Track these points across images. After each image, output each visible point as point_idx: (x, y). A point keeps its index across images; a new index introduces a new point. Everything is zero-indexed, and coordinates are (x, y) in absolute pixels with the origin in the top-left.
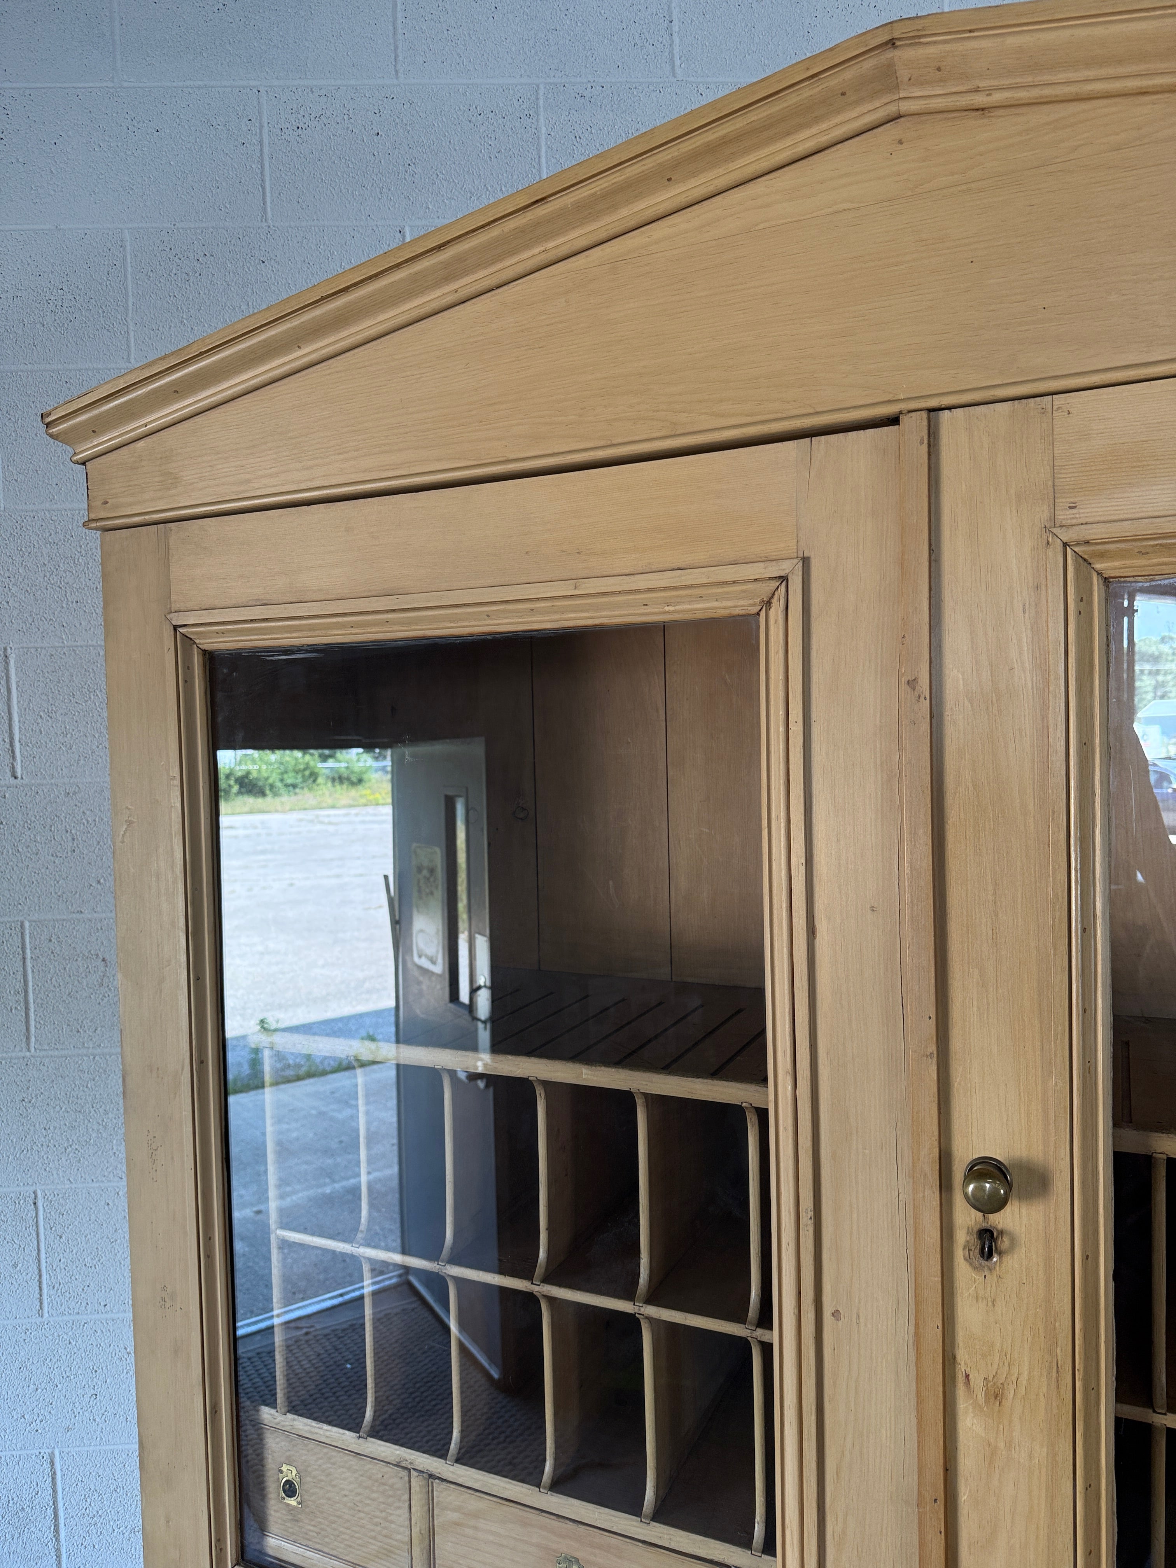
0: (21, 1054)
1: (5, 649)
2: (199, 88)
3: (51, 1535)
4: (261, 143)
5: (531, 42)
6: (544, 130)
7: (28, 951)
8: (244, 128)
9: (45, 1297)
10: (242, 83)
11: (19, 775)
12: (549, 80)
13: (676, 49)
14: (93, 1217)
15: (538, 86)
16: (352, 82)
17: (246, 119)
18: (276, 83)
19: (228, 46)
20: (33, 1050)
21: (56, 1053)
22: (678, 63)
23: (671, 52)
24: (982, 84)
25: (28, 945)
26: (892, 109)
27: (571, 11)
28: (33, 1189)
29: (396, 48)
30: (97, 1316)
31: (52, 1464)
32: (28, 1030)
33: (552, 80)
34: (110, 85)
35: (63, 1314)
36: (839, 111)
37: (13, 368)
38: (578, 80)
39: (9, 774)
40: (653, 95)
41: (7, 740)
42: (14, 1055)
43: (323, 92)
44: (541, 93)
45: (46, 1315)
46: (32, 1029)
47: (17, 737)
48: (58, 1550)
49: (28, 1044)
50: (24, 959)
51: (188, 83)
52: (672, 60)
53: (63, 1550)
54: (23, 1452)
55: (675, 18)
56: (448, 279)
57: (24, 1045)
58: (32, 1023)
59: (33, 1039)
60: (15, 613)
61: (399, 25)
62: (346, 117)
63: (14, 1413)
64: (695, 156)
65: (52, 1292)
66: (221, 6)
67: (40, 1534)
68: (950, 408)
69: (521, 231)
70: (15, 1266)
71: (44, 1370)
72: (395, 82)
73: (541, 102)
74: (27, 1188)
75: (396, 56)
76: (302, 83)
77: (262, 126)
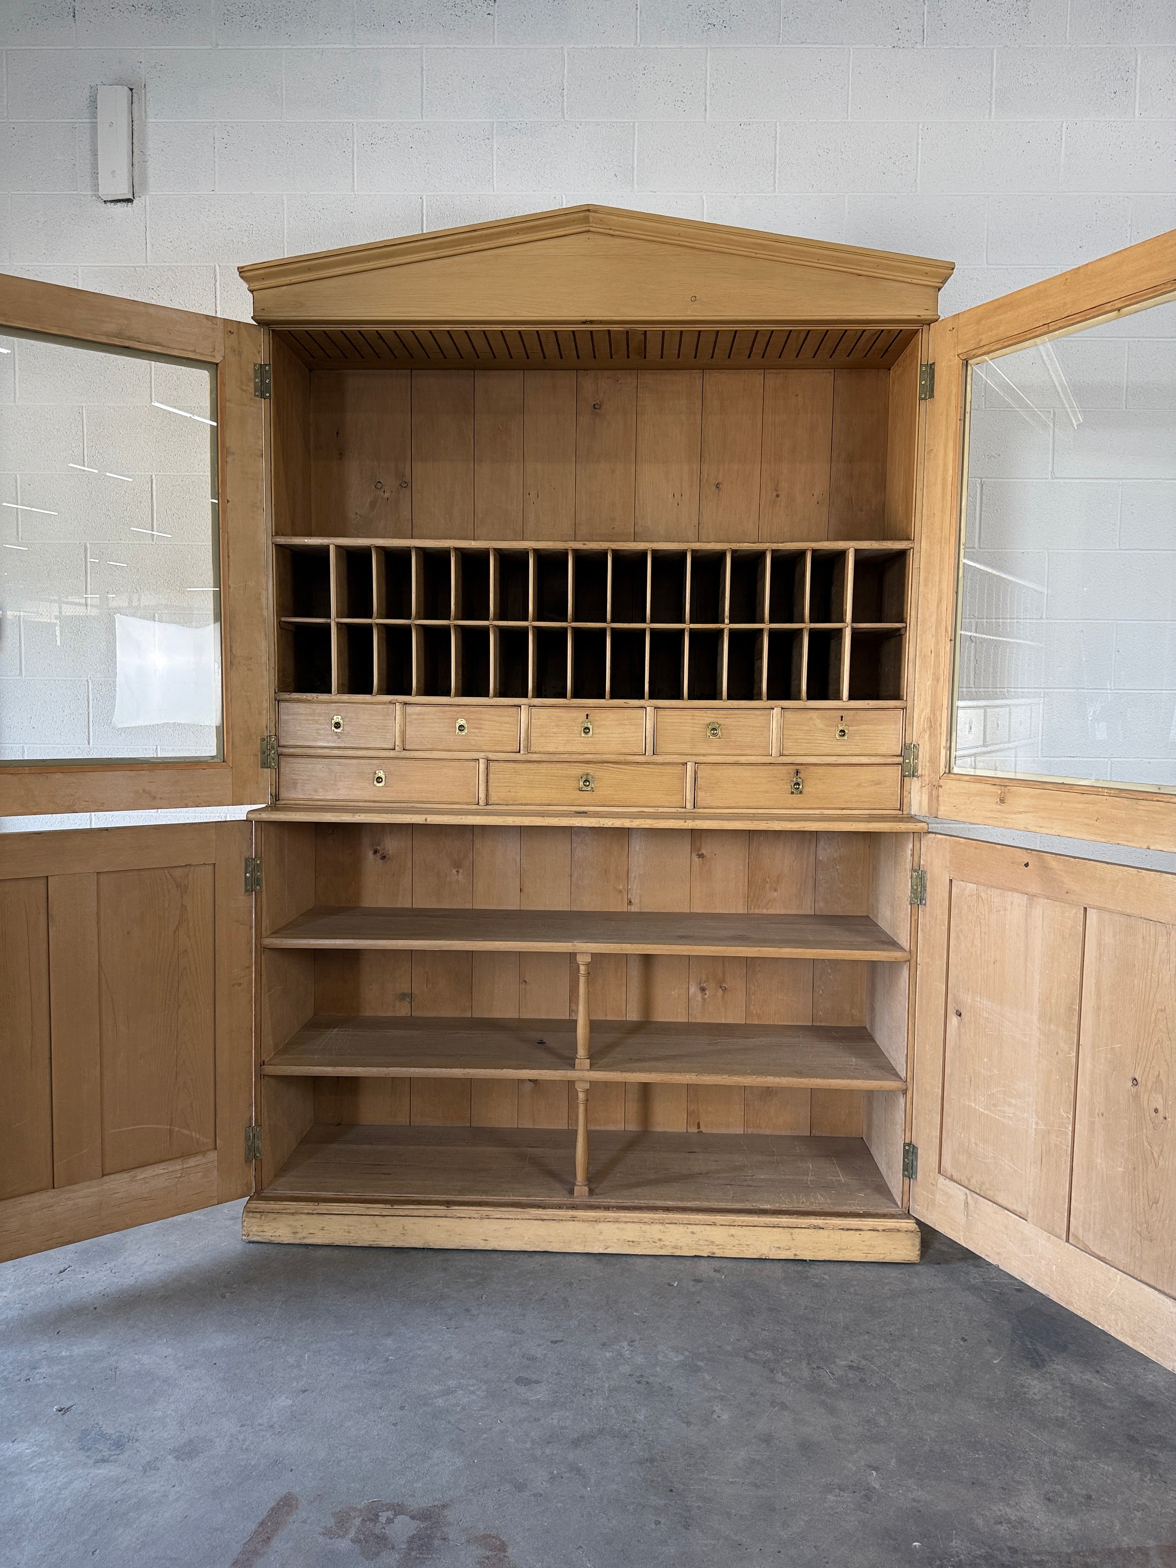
2: (323, 123)
4: (353, 151)
5: (491, 100)
6: (495, 146)
8: (345, 144)
10: (345, 121)
13: (565, 104)
16: (400, 121)
17: (346, 139)
18: (361, 120)
19: (338, 102)
22: (566, 111)
23: (563, 106)
29: (423, 103)
33: (501, 120)
34: (280, 121)
37: (227, 264)
38: (514, 120)
40: (553, 128)
43: (385, 125)
44: (495, 126)
51: (318, 120)
52: (563, 110)
54: (212, 815)
55: (565, 86)
61: (424, 91)
62: (396, 138)
73: (495, 131)
75: (422, 107)
76: (374, 121)
77: (354, 143)
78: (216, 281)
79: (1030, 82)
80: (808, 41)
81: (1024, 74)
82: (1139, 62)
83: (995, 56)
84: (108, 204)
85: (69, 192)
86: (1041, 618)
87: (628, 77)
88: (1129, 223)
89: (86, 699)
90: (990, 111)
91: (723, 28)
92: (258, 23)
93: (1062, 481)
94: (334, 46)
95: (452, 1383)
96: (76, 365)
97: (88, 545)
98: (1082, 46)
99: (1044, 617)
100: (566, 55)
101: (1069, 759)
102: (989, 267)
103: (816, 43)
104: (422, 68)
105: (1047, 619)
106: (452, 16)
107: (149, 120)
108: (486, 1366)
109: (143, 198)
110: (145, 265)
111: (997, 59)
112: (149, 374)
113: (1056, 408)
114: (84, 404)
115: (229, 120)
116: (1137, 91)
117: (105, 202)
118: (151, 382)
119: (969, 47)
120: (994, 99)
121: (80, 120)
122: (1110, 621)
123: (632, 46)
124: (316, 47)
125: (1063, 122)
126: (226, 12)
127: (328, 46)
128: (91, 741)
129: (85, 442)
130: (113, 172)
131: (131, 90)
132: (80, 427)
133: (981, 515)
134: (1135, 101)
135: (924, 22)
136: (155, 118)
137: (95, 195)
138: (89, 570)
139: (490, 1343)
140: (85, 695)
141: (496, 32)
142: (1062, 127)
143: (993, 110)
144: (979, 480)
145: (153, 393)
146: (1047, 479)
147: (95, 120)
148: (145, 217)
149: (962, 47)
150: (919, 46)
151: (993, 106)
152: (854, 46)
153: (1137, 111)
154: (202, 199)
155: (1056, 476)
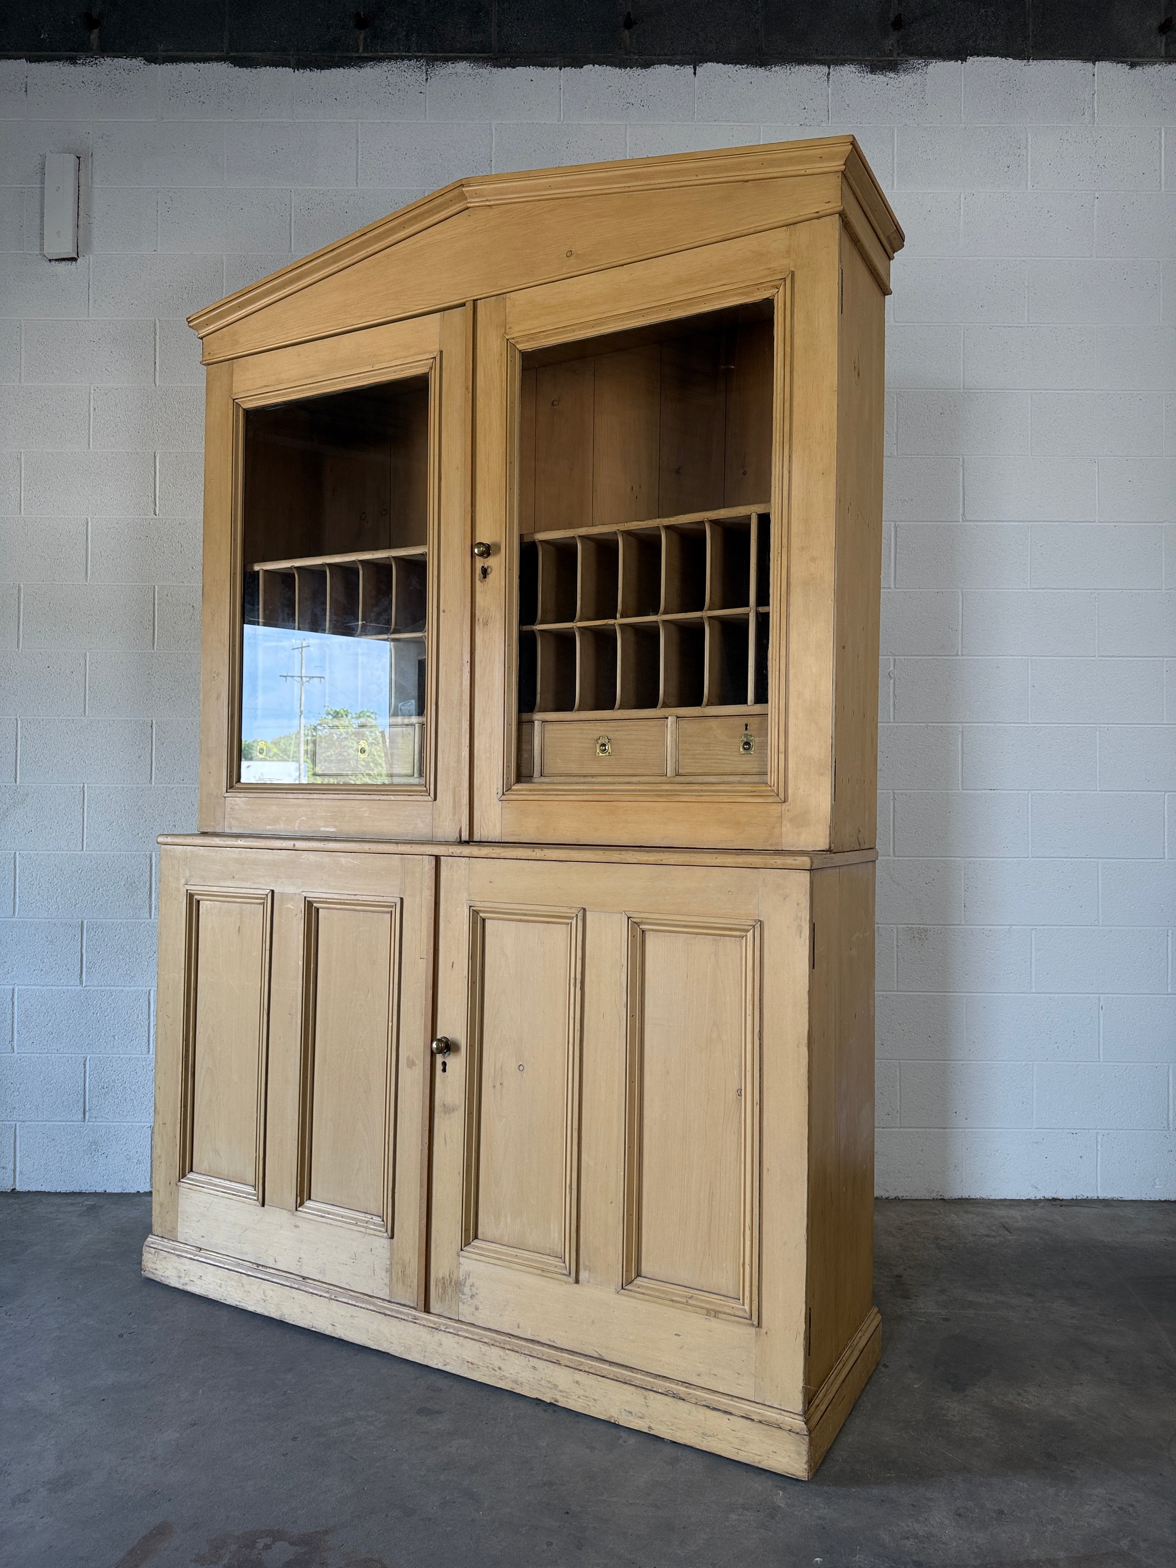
0: (150, 651)
1: (155, 453)
2: (263, 189)
3: (147, 897)
4: (290, 215)
5: (423, 170)
7: (156, 601)
8: (283, 209)
9: (153, 773)
10: (283, 187)
11: (157, 514)
12: (430, 188)
14: (180, 735)
15: (425, 190)
16: (336, 188)
17: (284, 204)
18: (299, 188)
19: (277, 170)
20: (155, 649)
21: (167, 652)
24: (489, 198)
25: (156, 598)
26: (465, 206)
27: (443, 155)
28: (151, 719)
29: (357, 172)
30: (178, 785)
31: (151, 860)
32: (154, 639)
34: (221, 187)
35: (162, 783)
36: (451, 206)
37: (167, 319)
39: (153, 513)
41: (153, 497)
42: (146, 651)
43: (321, 192)
45: (153, 783)
46: (156, 639)
47: (157, 496)
48: (150, 905)
49: (153, 646)
50: (154, 604)
51: (257, 187)
53: (153, 906)
54: (137, 853)
56: (335, 262)
57: (151, 647)
58: (156, 636)
59: (156, 644)
60: (161, 435)
61: (359, 162)
62: (332, 204)
63: (134, 832)
64: (410, 219)
65: (157, 772)
66: (275, 151)
67: (142, 896)
68: (480, 299)
69: (357, 245)
70: (140, 757)
71: (150, 810)
72: (356, 188)
74: (148, 719)
75: (357, 176)
76: (312, 188)
77: (291, 208)
78: (156, 334)
79: (929, 157)
80: (721, 119)
81: (924, 150)
82: (1030, 140)
83: (896, 134)
84: (53, 263)
85: (16, 252)
86: (957, 655)
87: (552, 150)
88: (1026, 284)
89: (14, 737)
90: (893, 183)
91: (641, 107)
92: (202, 99)
93: (972, 524)
94: (274, 120)
95: (350, 1414)
96: (16, 413)
97: (22, 586)
98: (976, 125)
99: (960, 653)
100: (494, 129)
101: (990, 791)
102: (896, 324)
103: (728, 121)
104: (357, 140)
105: (962, 655)
106: (385, 94)
107: (95, 186)
108: (388, 1398)
109: (87, 257)
110: (87, 319)
111: (898, 136)
112: (87, 421)
113: (965, 455)
114: (23, 451)
115: (172, 186)
116: (1029, 166)
117: (50, 260)
118: (89, 429)
119: (871, 125)
120: (896, 172)
121: (28, 186)
122: (1024, 657)
123: (556, 122)
124: (257, 120)
125: (961, 193)
126: (172, 89)
127: (267, 120)
128: (18, 779)
129: (22, 487)
130: (59, 232)
131: (79, 158)
132: (18, 472)
133: (896, 556)
134: (1027, 174)
135: (828, 103)
136: (101, 184)
137: (40, 254)
138: (22, 610)
139: (395, 1376)
140: (14, 733)
141: (427, 108)
142: (960, 197)
143: (895, 182)
144: (893, 524)
145: (91, 440)
146: (959, 522)
147: (43, 185)
148: (89, 275)
149: (864, 125)
150: (824, 124)
151: (895, 178)
152: (764, 124)
153: (1029, 183)
154: (144, 258)
155: (967, 519)
